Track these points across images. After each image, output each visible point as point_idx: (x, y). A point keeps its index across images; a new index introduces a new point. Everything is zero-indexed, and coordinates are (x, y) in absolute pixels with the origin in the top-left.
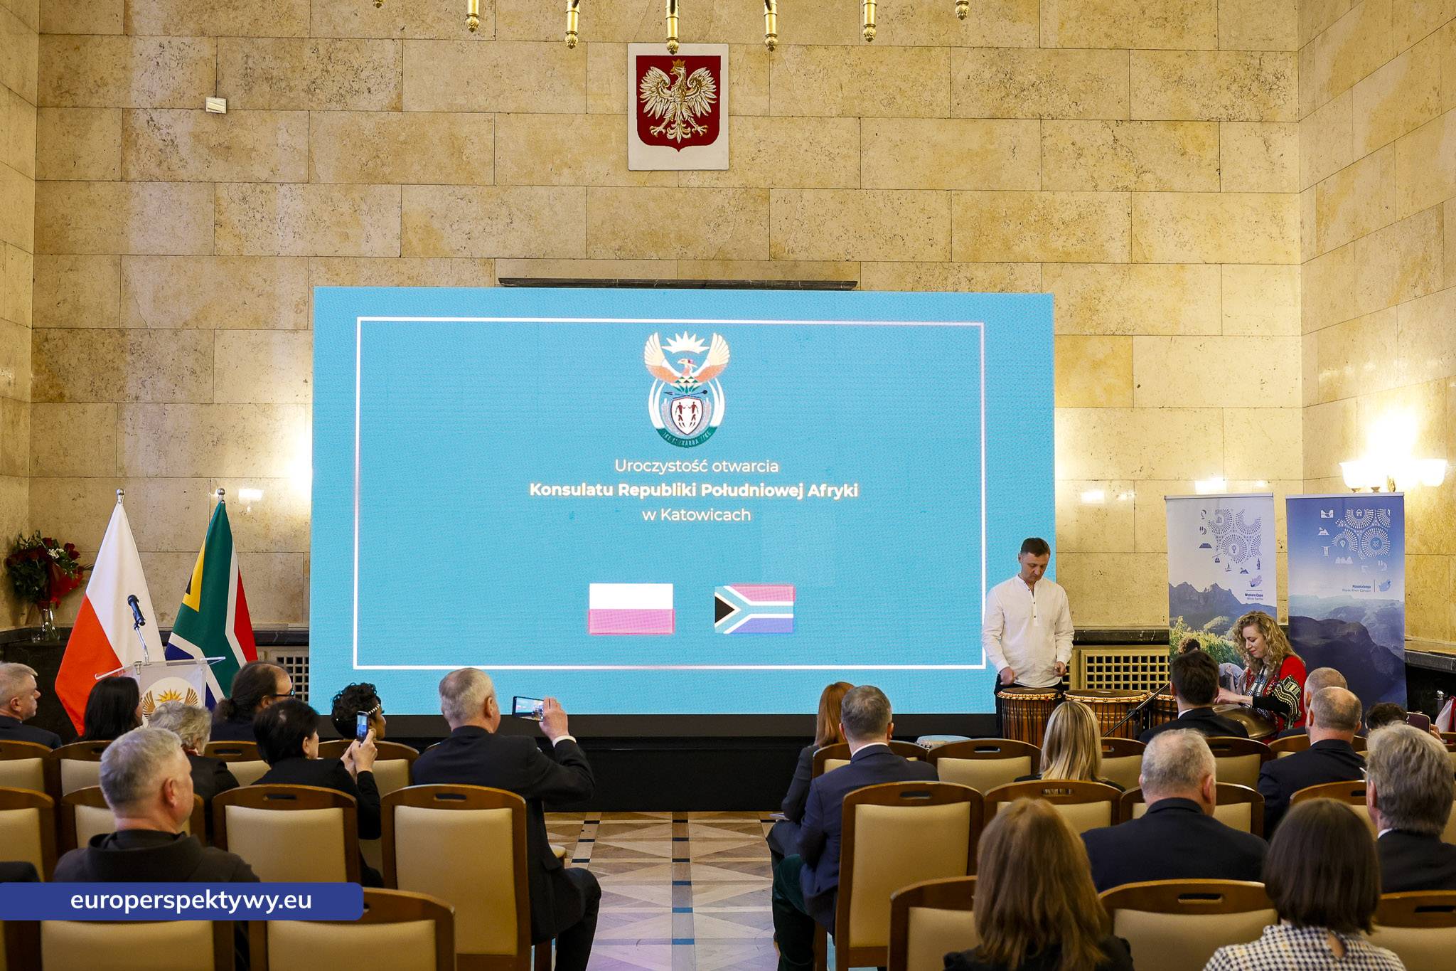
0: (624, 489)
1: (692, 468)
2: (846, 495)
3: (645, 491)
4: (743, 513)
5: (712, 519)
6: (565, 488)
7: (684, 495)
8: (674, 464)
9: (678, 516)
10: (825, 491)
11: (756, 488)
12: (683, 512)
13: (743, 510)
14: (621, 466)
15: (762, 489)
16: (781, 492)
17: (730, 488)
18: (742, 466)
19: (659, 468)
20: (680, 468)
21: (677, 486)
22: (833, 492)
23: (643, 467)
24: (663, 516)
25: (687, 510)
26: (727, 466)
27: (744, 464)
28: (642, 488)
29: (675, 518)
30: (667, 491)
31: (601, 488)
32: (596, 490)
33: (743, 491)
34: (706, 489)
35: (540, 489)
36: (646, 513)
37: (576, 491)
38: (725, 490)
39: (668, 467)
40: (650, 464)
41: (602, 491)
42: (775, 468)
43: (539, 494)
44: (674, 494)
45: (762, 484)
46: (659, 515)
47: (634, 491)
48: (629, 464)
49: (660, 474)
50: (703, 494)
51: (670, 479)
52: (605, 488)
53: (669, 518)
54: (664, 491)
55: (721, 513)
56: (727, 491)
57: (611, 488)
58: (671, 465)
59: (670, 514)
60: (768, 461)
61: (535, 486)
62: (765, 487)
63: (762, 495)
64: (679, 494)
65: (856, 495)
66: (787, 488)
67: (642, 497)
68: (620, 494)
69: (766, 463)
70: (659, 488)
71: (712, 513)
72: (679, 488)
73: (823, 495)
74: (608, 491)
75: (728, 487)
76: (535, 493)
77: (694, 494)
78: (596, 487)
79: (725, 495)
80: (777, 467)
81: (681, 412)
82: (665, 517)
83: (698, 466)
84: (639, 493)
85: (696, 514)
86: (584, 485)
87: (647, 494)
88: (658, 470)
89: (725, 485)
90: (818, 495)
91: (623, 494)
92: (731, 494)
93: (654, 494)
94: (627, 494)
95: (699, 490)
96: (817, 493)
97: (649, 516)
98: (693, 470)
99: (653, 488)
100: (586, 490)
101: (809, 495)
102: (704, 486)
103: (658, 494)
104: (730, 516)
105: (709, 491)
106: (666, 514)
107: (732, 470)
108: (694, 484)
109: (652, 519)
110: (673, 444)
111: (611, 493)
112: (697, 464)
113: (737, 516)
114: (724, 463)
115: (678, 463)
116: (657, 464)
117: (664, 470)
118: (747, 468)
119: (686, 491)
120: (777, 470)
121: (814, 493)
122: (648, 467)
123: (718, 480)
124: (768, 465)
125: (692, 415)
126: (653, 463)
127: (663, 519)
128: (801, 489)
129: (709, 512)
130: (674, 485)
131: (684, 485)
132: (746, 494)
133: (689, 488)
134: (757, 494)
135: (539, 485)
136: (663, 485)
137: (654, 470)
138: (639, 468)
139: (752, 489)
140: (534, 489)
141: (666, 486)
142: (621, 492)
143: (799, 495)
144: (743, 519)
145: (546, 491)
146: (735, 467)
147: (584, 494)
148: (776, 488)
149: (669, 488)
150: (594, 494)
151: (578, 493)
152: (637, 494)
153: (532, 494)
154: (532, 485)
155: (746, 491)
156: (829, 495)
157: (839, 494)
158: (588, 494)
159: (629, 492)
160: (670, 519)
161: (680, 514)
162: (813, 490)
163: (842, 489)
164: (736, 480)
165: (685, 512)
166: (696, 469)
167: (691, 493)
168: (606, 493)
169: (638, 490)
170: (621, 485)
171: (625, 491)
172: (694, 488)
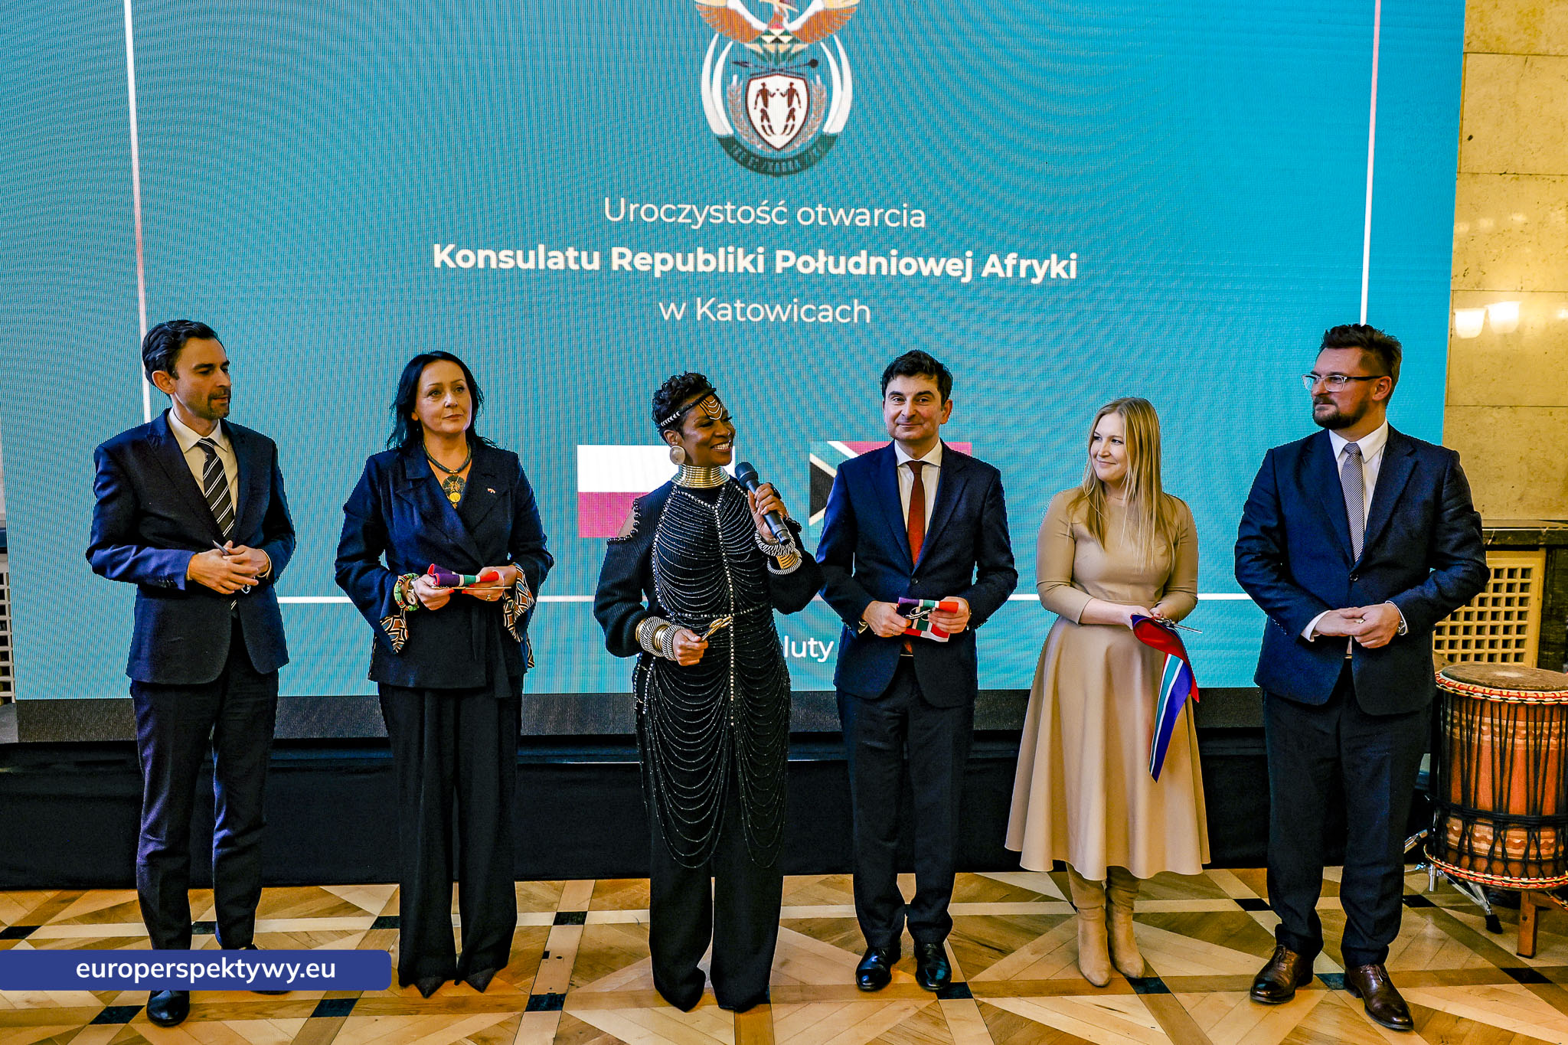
0: (622, 258)
1: (757, 217)
2: (1053, 275)
3: (664, 262)
4: (856, 309)
5: (796, 320)
6: (503, 254)
7: (740, 270)
8: (720, 208)
9: (729, 312)
10: (1014, 266)
11: (883, 260)
12: (738, 305)
13: (856, 301)
14: (615, 212)
15: (894, 260)
16: (931, 267)
17: (831, 259)
18: (855, 215)
19: (691, 214)
20: (734, 217)
21: (727, 253)
22: (1030, 269)
23: (659, 213)
24: (700, 312)
25: (747, 303)
26: (825, 214)
27: (858, 211)
28: (658, 256)
29: (723, 316)
30: (707, 262)
31: (576, 254)
32: (566, 259)
33: (857, 265)
34: (784, 259)
35: (452, 255)
36: (667, 307)
37: (526, 260)
38: (820, 263)
39: (709, 215)
40: (674, 207)
41: (578, 260)
42: (920, 220)
43: (451, 265)
44: (722, 269)
45: (894, 252)
46: (692, 308)
47: (642, 261)
48: (632, 207)
49: (693, 227)
50: (779, 270)
51: (713, 238)
52: (584, 254)
53: (711, 316)
54: (701, 261)
55: (814, 308)
56: (826, 263)
57: (596, 255)
58: (716, 210)
59: (713, 308)
60: (905, 205)
61: (442, 250)
62: (899, 257)
63: (894, 272)
64: (731, 269)
65: (1073, 275)
66: (943, 260)
67: (657, 274)
68: (615, 267)
69: (901, 209)
70: (691, 256)
71: (795, 307)
72: (731, 257)
73: (1010, 274)
74: (590, 262)
75: (826, 255)
76: (443, 263)
77: (761, 269)
78: (567, 253)
79: (821, 271)
80: (923, 218)
81: (766, 104)
82: (704, 315)
83: (769, 213)
84: (653, 266)
85: (764, 310)
86: (541, 248)
87: (668, 267)
88: (689, 221)
89: (821, 252)
90: (1001, 274)
91: (621, 266)
92: (832, 270)
93: (681, 268)
94: (628, 268)
95: (770, 261)
96: (998, 270)
97: (672, 311)
98: (758, 221)
99: (679, 256)
100: (547, 258)
101: (985, 274)
102: (780, 254)
103: (690, 268)
104: (830, 313)
105: (789, 264)
106: (705, 309)
107: (835, 223)
108: (760, 250)
109: (679, 317)
110: (751, 168)
111: (596, 266)
112: (767, 209)
113: (843, 314)
114: (820, 209)
115: (729, 207)
116: (688, 207)
117: (701, 220)
118: (865, 218)
119: (744, 263)
120: (922, 224)
121: (993, 270)
122: (669, 213)
123: (807, 241)
124: (905, 212)
125: (787, 110)
126: (679, 206)
127: (699, 318)
128: (969, 262)
129: (790, 306)
130: (721, 251)
131: (740, 251)
132: (862, 271)
133: (751, 257)
134: (884, 272)
135: (451, 247)
136: (700, 250)
137: (680, 220)
138: (652, 216)
139: (874, 260)
140: (440, 256)
141: (704, 252)
142: (615, 265)
143: (964, 275)
144: (856, 320)
145: (466, 259)
146: (841, 217)
147: (542, 266)
148: (921, 260)
149: (710, 257)
150: (561, 266)
151: (531, 265)
152: (647, 268)
153: (437, 264)
154: (437, 247)
155: (863, 264)
156: (1023, 274)
157: (1040, 273)
158: (551, 266)
159: (631, 264)
160: (713, 319)
161: (734, 309)
162: (992, 266)
163: (1046, 262)
164: (843, 242)
165: (743, 305)
166: (765, 219)
167: (756, 267)
168: (586, 266)
169: (649, 260)
170: (615, 251)
171: (625, 263)
172: (761, 259)
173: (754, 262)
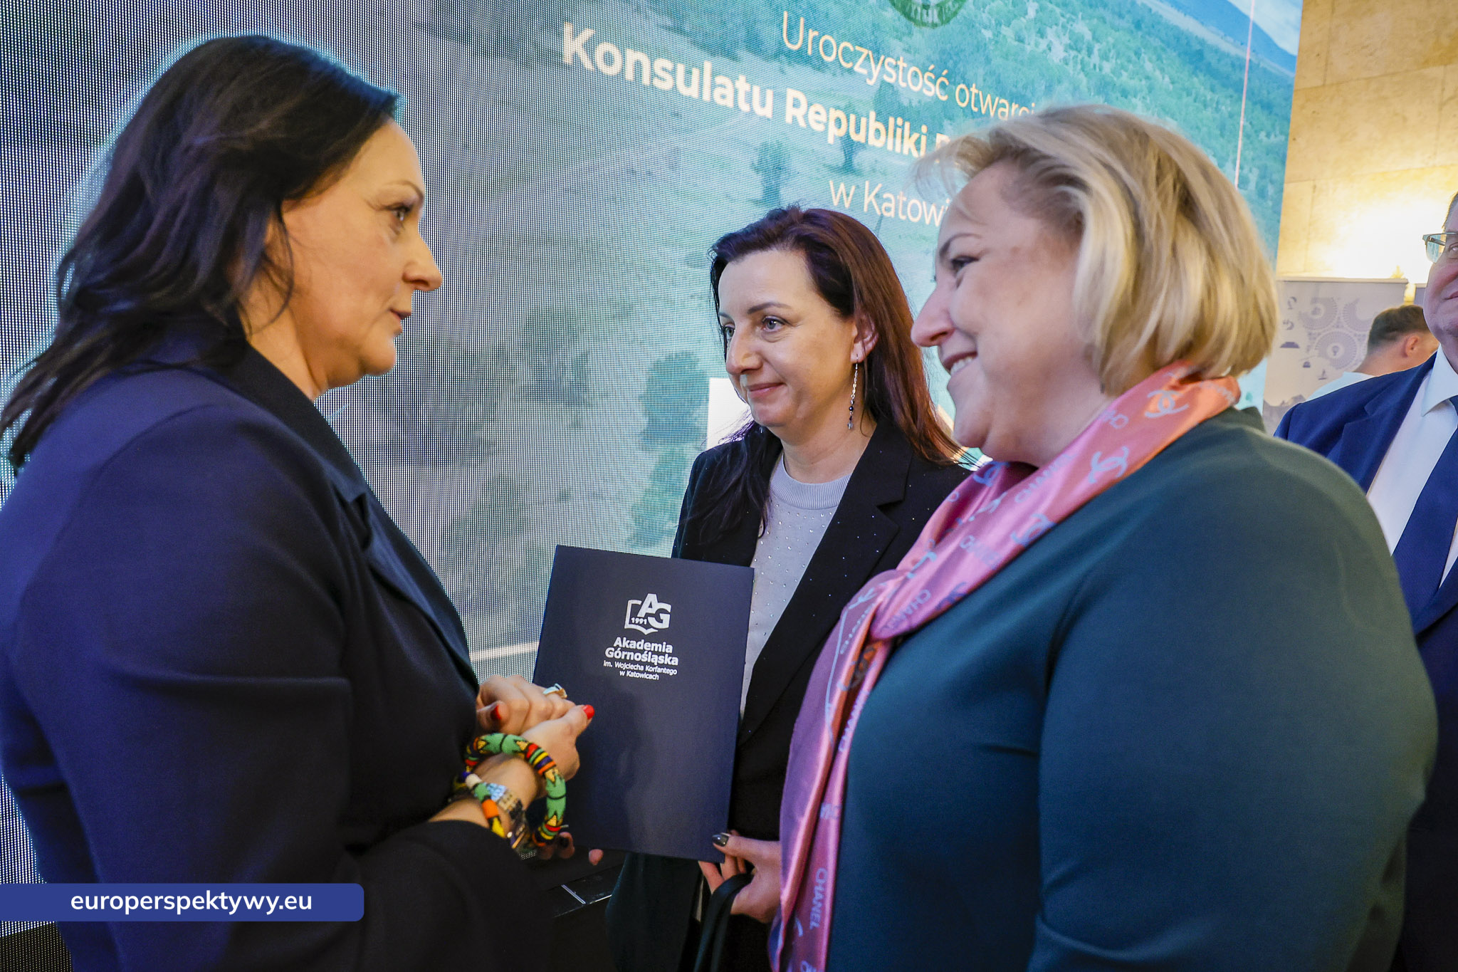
0: (796, 107)
1: (925, 84)
3: (838, 123)
6: (658, 66)
7: (905, 153)
8: (893, 62)
9: (892, 205)
20: (905, 79)
21: (896, 126)
25: (909, 197)
26: (977, 96)
28: (833, 114)
30: (877, 134)
31: (748, 87)
32: (736, 92)
35: (589, 48)
37: (688, 81)
39: (884, 69)
40: (851, 49)
41: (749, 99)
43: (587, 65)
44: (890, 147)
46: (859, 197)
47: (816, 117)
48: (813, 33)
49: (869, 81)
51: (885, 102)
52: (756, 90)
53: (876, 207)
54: (872, 132)
57: (769, 93)
58: (889, 65)
59: (879, 199)
61: (575, 34)
64: (898, 151)
68: (789, 120)
70: (864, 121)
72: (899, 131)
74: (763, 105)
76: (576, 58)
78: (737, 84)
82: (870, 205)
83: (934, 82)
84: (826, 125)
86: (708, 67)
87: (841, 132)
88: (865, 71)
91: (794, 118)
93: (854, 136)
94: (802, 123)
97: (841, 194)
98: (925, 90)
99: (853, 118)
100: (713, 86)
102: (940, 138)
103: (862, 137)
106: (872, 197)
107: (983, 111)
108: (924, 129)
109: (847, 204)
111: (767, 112)
112: (934, 76)
114: (974, 90)
115: (901, 63)
116: (865, 53)
117: (875, 75)
118: (1006, 111)
119: (909, 144)
122: (848, 54)
126: (856, 48)
127: (865, 210)
130: (892, 122)
131: (907, 125)
133: (916, 136)
135: (589, 32)
136: (873, 115)
137: (858, 68)
138: (831, 54)
140: (573, 45)
141: (877, 120)
142: (790, 111)
145: (608, 59)
146: (988, 104)
147: (706, 97)
149: (880, 126)
150: (729, 103)
151: (692, 92)
152: (820, 128)
153: (568, 59)
154: (567, 26)
158: (717, 100)
159: (806, 117)
160: (877, 211)
161: (897, 202)
165: (905, 199)
166: (930, 90)
167: (918, 149)
168: (759, 111)
169: (823, 118)
170: (792, 94)
171: (799, 113)
172: (924, 139)
173: (918, 143)
